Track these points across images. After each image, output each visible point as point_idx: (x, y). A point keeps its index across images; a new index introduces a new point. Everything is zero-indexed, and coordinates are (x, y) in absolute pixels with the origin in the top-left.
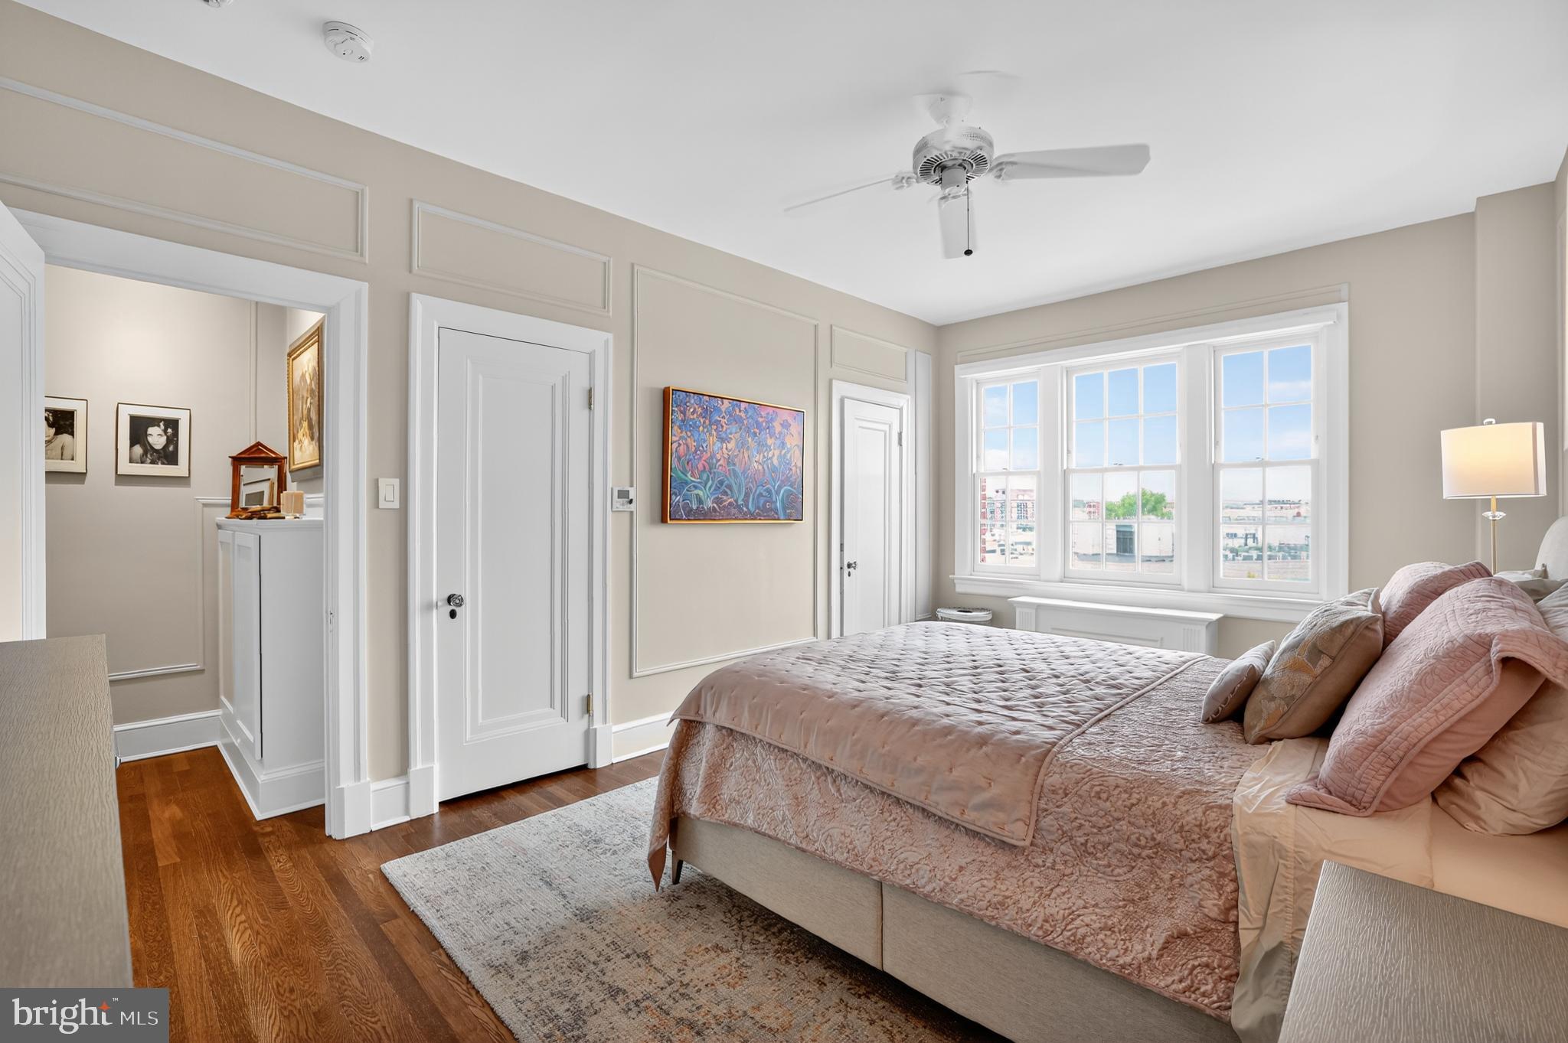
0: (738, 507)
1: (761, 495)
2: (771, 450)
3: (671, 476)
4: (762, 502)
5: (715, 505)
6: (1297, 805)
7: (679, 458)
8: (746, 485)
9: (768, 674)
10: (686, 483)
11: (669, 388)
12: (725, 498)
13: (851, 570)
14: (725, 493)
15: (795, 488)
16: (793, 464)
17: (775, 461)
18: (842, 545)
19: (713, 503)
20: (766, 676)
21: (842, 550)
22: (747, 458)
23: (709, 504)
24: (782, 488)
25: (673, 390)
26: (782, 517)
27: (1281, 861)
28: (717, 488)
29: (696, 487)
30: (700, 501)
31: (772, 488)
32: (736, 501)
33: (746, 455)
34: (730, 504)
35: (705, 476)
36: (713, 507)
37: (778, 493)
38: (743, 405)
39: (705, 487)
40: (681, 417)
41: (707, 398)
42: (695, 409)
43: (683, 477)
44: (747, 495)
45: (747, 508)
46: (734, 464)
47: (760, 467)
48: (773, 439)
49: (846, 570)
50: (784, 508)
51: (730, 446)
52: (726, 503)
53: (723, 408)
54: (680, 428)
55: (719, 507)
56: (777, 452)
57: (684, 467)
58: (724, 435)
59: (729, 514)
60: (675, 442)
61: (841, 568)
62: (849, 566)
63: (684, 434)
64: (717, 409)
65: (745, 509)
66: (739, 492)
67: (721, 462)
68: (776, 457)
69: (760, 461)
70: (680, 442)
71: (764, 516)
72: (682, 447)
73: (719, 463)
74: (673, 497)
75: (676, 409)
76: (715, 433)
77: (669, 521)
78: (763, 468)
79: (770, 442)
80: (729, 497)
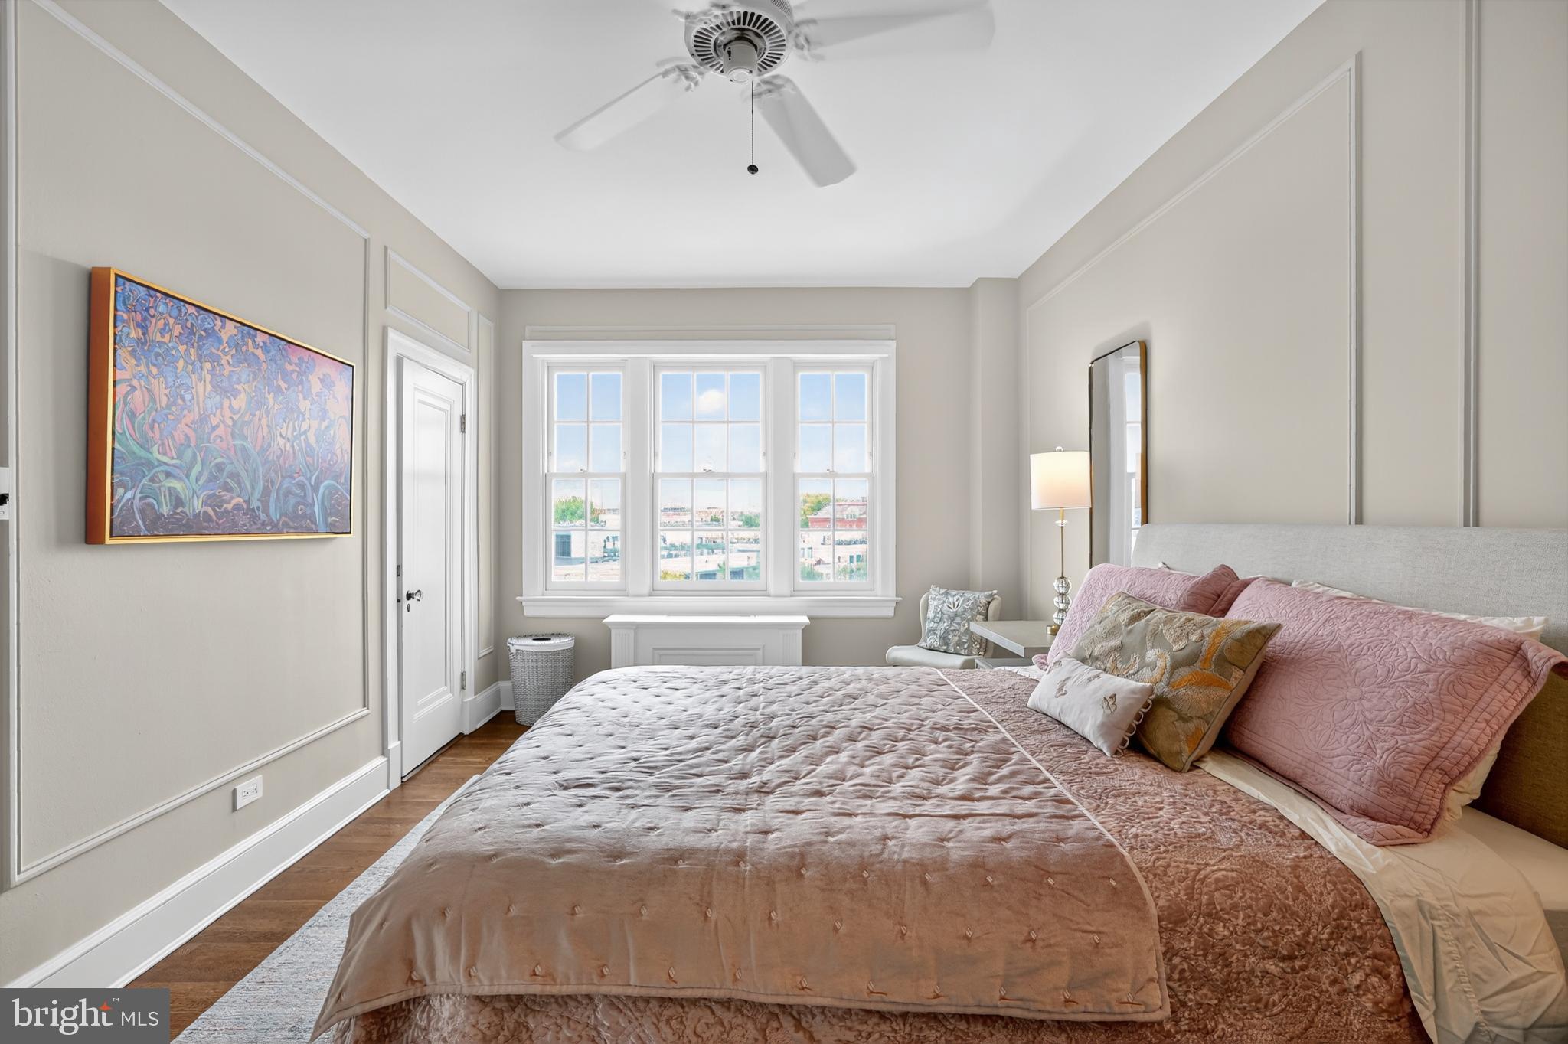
0: (250, 512)
1: (289, 492)
2: (304, 420)
3: (113, 449)
4: (292, 501)
5: (210, 510)
6: (1384, 846)
7: (132, 416)
8: (265, 476)
9: (568, 845)
10: (150, 464)
11: (109, 268)
12: (227, 496)
13: (412, 602)
14: (227, 488)
15: (340, 484)
16: (338, 446)
17: (312, 440)
18: (399, 568)
19: (205, 503)
20: (570, 852)
21: (399, 574)
22: (266, 430)
23: (197, 505)
24: (322, 482)
25: (117, 276)
26: (322, 528)
27: (1436, 923)
28: (212, 479)
29: (168, 475)
30: (178, 502)
31: (306, 482)
32: (248, 502)
33: (264, 422)
34: (237, 507)
35: (188, 454)
36: (205, 513)
37: (315, 489)
38: (260, 338)
39: (188, 476)
40: (135, 333)
41: (192, 310)
42: (166, 324)
43: (142, 453)
44: (266, 492)
45: (268, 515)
46: (245, 438)
47: (288, 446)
48: (308, 402)
49: (405, 603)
50: (326, 515)
51: (235, 404)
52: (229, 507)
53: (225, 336)
54: (133, 353)
55: (215, 511)
56: (315, 424)
57: (144, 435)
58: (226, 384)
59: (235, 524)
60: (122, 381)
61: (398, 601)
62: (409, 596)
63: (142, 369)
64: (211, 333)
65: (263, 517)
66: (253, 488)
67: (220, 431)
68: (313, 430)
69: (289, 436)
70: (135, 382)
71: (294, 528)
72: (137, 393)
73: (216, 433)
74: (120, 491)
75: (125, 316)
76: (208, 377)
77: (108, 541)
78: (293, 446)
79: (304, 405)
80: (234, 495)
